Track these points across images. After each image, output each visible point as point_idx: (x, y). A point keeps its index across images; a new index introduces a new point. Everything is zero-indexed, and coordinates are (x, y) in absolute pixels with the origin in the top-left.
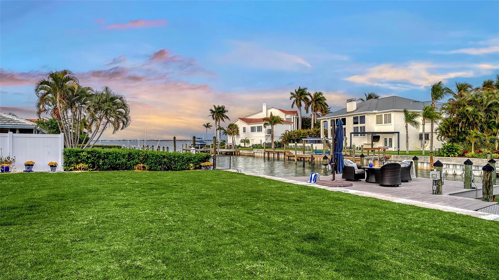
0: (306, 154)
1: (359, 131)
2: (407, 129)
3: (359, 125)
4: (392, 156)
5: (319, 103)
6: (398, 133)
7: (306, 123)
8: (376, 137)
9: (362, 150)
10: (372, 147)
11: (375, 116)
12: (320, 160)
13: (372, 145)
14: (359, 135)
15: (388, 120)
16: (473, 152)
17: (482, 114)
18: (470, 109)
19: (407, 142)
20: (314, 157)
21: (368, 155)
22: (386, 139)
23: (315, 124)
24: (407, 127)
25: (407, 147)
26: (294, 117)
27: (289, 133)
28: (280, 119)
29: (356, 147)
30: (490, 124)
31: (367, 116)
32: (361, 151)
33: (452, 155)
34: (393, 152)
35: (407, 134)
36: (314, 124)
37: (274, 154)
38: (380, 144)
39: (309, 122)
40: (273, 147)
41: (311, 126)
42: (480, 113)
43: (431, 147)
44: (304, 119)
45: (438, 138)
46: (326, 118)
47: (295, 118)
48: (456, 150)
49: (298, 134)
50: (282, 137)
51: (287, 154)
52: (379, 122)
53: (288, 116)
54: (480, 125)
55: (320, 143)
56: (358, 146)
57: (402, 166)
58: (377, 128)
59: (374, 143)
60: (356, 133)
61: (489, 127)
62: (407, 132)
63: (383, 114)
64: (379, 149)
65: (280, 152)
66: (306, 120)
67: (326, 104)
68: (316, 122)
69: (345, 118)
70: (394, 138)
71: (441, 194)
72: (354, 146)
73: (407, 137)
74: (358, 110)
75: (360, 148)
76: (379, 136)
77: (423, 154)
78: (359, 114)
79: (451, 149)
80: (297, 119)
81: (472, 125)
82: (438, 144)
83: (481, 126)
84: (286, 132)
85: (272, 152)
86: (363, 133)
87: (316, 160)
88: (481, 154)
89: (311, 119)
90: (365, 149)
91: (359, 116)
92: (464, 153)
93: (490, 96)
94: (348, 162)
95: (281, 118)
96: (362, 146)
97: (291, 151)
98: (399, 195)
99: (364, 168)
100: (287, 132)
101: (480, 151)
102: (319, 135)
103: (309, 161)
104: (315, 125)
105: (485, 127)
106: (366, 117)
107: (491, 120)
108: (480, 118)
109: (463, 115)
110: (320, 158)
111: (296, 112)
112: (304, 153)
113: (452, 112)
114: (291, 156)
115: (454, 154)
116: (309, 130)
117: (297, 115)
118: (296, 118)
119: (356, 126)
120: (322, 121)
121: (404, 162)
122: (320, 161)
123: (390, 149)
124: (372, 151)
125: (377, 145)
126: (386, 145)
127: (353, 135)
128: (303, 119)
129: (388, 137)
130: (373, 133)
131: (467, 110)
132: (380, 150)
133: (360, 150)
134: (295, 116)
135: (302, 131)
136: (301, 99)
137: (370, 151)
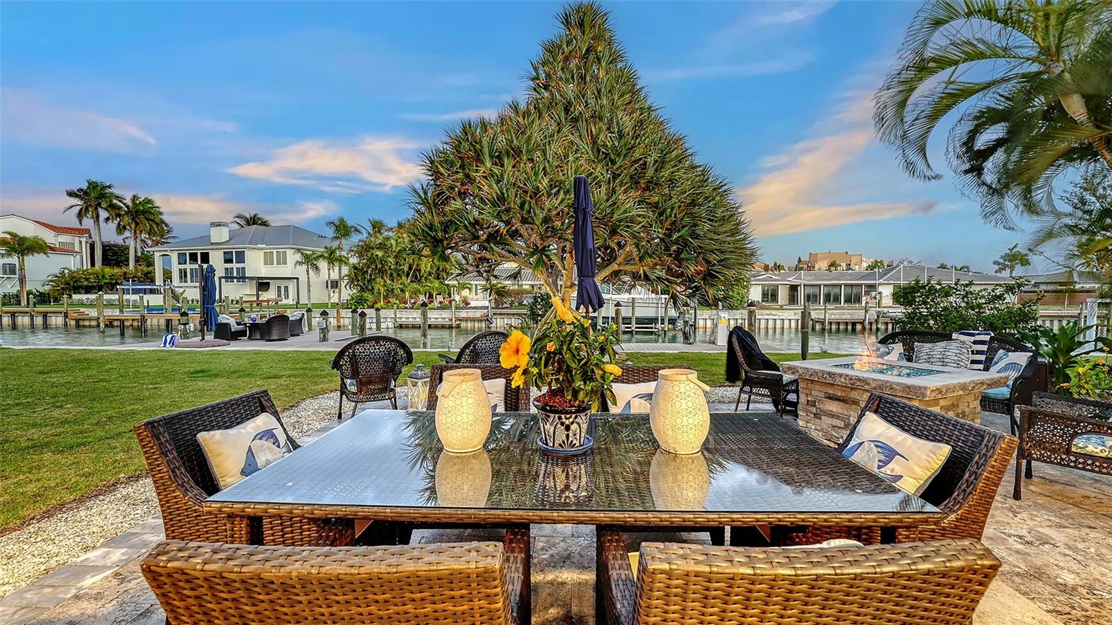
0: (125, 314)
1: (235, 275)
2: (308, 274)
3: (235, 265)
4: (288, 310)
5: (147, 219)
6: (297, 279)
7: (115, 253)
8: (263, 285)
9: (242, 304)
10: (258, 298)
11: (262, 253)
12: (158, 322)
13: (258, 295)
14: (235, 280)
15: (282, 261)
16: (382, 303)
17: (391, 260)
18: (380, 253)
19: (309, 291)
20: (146, 318)
21: (251, 310)
22: (279, 287)
23: (138, 257)
24: (308, 271)
25: (309, 298)
26: (81, 242)
27: (73, 273)
28: (46, 244)
29: (230, 299)
30: (400, 272)
31: (249, 252)
32: (239, 306)
33: (361, 307)
34: (290, 305)
35: (309, 281)
36: (136, 257)
37: (32, 317)
38: (270, 295)
39: (123, 252)
40: (24, 302)
41: (127, 260)
42: (389, 259)
43: (340, 297)
44: (110, 246)
45: (345, 287)
46: (168, 249)
47: (84, 243)
48: (366, 301)
49: (98, 277)
50: (51, 281)
51: (72, 315)
52: (268, 261)
53: (64, 238)
54: (389, 272)
55: (155, 293)
56: (234, 298)
57: (290, 319)
58: (264, 271)
59: (260, 293)
60: (229, 277)
61: (399, 275)
62: (308, 278)
63: (275, 251)
64: (268, 301)
65: (50, 312)
66: (115, 249)
67: (163, 222)
68: (139, 254)
69: (208, 253)
70: (292, 287)
71: (327, 341)
72: (227, 298)
73: (309, 285)
74: (232, 241)
75: (237, 302)
76: (269, 283)
77: (330, 306)
78: (234, 248)
79: (360, 299)
80: (88, 245)
81: (382, 272)
82: (347, 293)
83: (391, 273)
84: (63, 272)
85: (27, 312)
86: (242, 278)
87: (149, 322)
88: (389, 304)
89: (128, 248)
90: (246, 302)
91: (234, 251)
92: (374, 303)
93: (399, 241)
94: (224, 318)
95: (48, 242)
96: (241, 298)
97: (82, 310)
98: (286, 346)
99: (245, 324)
100: (66, 271)
101: (389, 302)
102: (151, 279)
103: (132, 325)
104: (137, 260)
105: (395, 275)
106: (247, 252)
107: (401, 268)
108: (389, 264)
109: (372, 260)
110: (159, 320)
111: (87, 231)
112: (121, 311)
113: (361, 255)
114: (83, 320)
115: (363, 305)
116: (124, 269)
117: (90, 237)
118: (86, 242)
119: (229, 266)
120: (157, 255)
121: (293, 315)
122: (158, 325)
123: (284, 302)
124: (258, 305)
125: (265, 296)
126: (279, 295)
127: (223, 280)
128: (107, 246)
129: (283, 284)
130: (259, 278)
131: (377, 255)
132: (270, 303)
133: (237, 304)
134: (83, 240)
135: (108, 270)
136: (99, 205)
137: (255, 305)
